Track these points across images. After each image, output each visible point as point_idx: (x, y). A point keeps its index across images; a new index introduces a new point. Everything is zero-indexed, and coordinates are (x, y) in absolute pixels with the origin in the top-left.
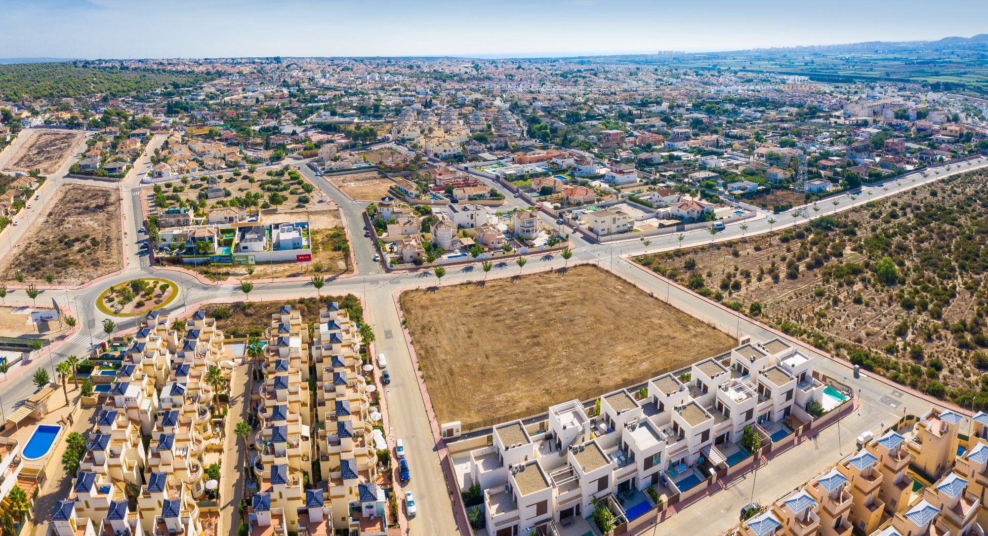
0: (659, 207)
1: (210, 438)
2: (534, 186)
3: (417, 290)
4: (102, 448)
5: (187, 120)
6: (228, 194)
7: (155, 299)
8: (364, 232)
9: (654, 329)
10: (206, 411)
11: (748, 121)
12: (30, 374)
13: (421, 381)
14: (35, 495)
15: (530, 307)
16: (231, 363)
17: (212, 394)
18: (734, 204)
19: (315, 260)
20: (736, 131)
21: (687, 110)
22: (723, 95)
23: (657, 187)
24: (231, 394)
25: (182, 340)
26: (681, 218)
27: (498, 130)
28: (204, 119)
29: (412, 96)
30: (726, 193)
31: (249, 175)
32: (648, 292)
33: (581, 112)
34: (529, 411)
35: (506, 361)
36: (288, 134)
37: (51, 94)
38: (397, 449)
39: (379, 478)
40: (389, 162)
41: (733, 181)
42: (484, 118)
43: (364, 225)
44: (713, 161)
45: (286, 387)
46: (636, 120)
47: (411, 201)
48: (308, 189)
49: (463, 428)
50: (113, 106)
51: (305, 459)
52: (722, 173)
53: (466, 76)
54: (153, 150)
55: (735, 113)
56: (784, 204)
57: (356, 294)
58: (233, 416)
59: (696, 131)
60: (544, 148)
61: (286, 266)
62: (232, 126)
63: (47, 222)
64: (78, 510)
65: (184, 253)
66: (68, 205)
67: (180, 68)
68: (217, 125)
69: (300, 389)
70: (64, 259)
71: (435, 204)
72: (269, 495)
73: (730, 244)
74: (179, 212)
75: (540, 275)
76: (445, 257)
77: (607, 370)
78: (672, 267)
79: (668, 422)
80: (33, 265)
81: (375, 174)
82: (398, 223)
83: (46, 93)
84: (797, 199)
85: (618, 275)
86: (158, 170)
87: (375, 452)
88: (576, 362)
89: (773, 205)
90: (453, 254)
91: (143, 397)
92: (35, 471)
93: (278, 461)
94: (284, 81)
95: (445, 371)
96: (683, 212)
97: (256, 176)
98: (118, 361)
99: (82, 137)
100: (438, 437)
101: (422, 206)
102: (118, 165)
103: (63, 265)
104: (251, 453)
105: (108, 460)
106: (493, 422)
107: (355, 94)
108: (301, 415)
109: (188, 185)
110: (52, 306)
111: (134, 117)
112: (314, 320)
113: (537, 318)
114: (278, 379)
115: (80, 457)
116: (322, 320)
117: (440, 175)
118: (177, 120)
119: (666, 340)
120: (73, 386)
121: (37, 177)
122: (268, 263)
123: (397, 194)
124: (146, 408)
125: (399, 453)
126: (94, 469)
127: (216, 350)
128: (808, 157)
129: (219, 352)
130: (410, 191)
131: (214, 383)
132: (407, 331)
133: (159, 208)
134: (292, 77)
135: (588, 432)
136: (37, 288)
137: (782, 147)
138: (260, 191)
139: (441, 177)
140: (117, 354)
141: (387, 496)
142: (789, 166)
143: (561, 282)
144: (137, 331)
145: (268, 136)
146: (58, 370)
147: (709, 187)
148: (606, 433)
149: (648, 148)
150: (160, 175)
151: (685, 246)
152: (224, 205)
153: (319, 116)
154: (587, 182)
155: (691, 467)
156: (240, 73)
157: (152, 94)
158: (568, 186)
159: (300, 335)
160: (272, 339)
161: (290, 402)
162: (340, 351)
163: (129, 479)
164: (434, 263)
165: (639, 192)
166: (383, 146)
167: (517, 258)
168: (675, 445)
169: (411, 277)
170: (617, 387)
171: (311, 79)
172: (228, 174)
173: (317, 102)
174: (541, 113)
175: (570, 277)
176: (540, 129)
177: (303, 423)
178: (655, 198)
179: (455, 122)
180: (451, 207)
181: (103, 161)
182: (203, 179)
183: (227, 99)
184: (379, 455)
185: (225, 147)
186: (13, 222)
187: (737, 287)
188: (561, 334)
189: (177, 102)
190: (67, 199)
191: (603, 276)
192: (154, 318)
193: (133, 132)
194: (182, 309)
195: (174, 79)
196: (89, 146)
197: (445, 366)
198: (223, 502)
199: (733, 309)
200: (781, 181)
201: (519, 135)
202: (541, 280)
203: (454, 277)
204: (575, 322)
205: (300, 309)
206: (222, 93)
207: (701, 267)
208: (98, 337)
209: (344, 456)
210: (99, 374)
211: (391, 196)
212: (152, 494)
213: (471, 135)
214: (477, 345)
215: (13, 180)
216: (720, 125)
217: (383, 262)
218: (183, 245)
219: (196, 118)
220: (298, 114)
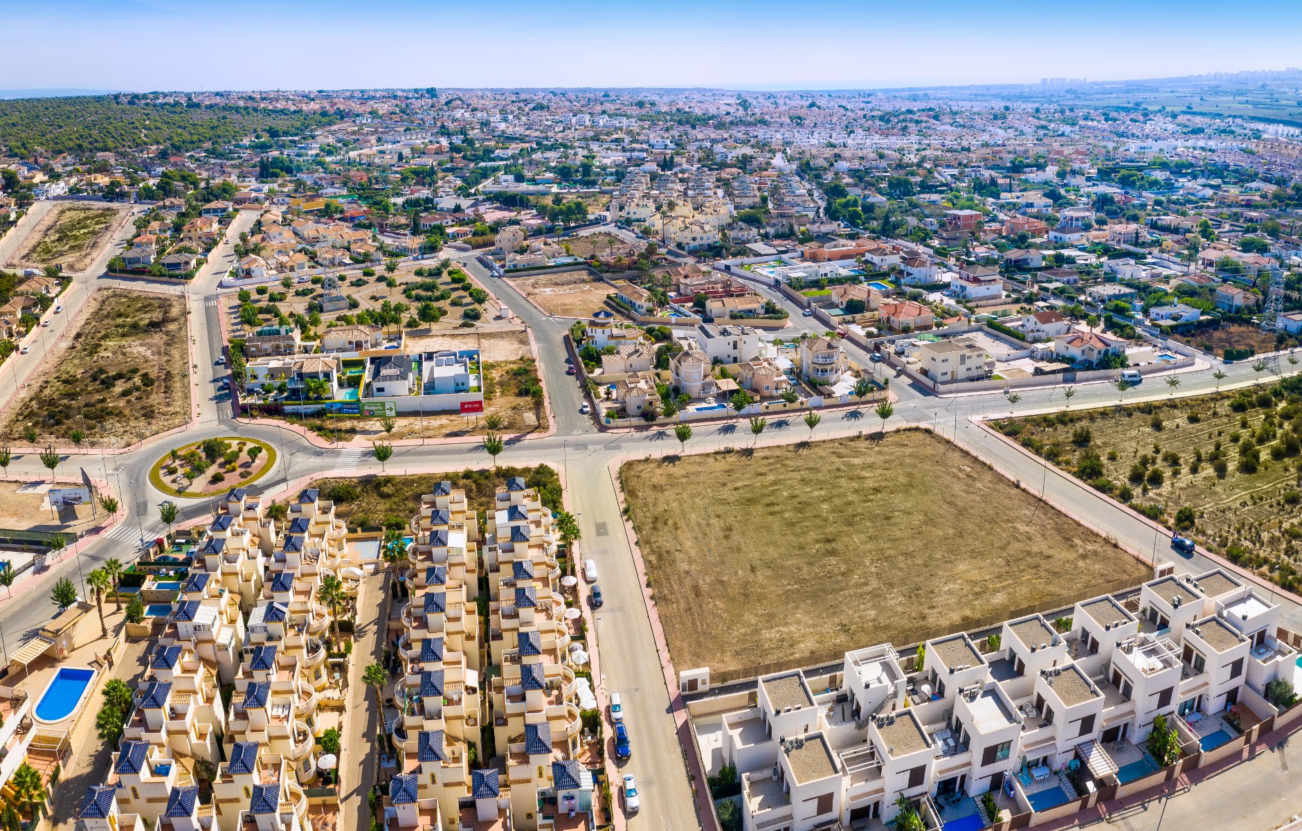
0: (1036, 341)
1: (324, 689)
2: (835, 299)
3: (647, 460)
4: (159, 705)
5: (290, 187)
6: (354, 305)
7: (240, 470)
8: (566, 367)
9: (1018, 540)
10: (318, 647)
11: (1190, 202)
12: (47, 587)
13: (650, 603)
14: (54, 778)
15: (823, 493)
16: (358, 572)
17: (328, 620)
18: (1159, 342)
19: (488, 411)
20: (1170, 219)
21: (1089, 179)
22: (1149, 157)
23: (1033, 308)
24: (358, 621)
25: (281, 535)
26: (1071, 360)
27: (779, 205)
28: (317, 186)
29: (642, 150)
30: (1147, 323)
31: (386, 275)
32: (1012, 479)
33: (913, 179)
34: (814, 657)
35: (783, 576)
36: (448, 210)
37: (80, 146)
38: (611, 709)
39: (584, 753)
40: (605, 256)
41: (1159, 304)
42: (756, 187)
43: (566, 356)
44: (1127, 268)
45: (442, 610)
46: (1003, 195)
47: (640, 318)
48: (480, 298)
49: (713, 679)
50: (175, 164)
51: (471, 722)
52: (1143, 289)
53: (729, 119)
54: (237, 235)
55: (1170, 186)
56: (1242, 348)
57: (552, 466)
58: (361, 655)
59: (1102, 215)
60: (852, 237)
61: (444, 420)
62: (360, 197)
63: (73, 348)
64: (120, 802)
65: (287, 398)
66: (106, 321)
67: (279, 106)
68: (337, 195)
69: (464, 614)
70: (99, 406)
71: (678, 324)
72: (415, 779)
73: (1148, 409)
74: (278, 332)
75: (841, 442)
76: (691, 409)
77: (940, 600)
78: (1052, 440)
79: (1028, 693)
80: (51, 416)
81: (584, 275)
82: (618, 353)
83: (71, 144)
84: (1263, 341)
85: (966, 448)
86: (246, 267)
87: (577, 712)
88: (891, 585)
89: (1222, 348)
90: (704, 405)
91: (222, 625)
92: (55, 740)
93: (430, 726)
94: (443, 127)
95: (687, 589)
96: (1075, 351)
97: (398, 277)
98: (183, 568)
99: (128, 214)
100: (674, 692)
101: (657, 327)
102: (183, 258)
103: (99, 416)
104: (388, 713)
105: (167, 723)
106: (757, 672)
107: (552, 148)
108: (465, 653)
109: (292, 291)
110: (80, 481)
111: (208, 183)
112: (487, 505)
113: (833, 511)
114: (429, 597)
115: (125, 719)
116: (499, 504)
117: (686, 277)
118: (275, 186)
119: (1037, 560)
120: (114, 607)
121: (58, 278)
122: (415, 414)
123: (618, 306)
124: (227, 642)
125: (615, 715)
126: (146, 736)
127: (334, 551)
128: (1286, 273)
129: (338, 554)
130: (638, 303)
131: (332, 603)
132: (630, 524)
133: (247, 327)
134: (454, 120)
135: (902, 695)
136: (57, 451)
137: (1244, 251)
138: (403, 300)
139: (688, 281)
140: (181, 556)
141: (596, 781)
142: (1255, 285)
143: (873, 455)
144: (211, 520)
145: (417, 213)
146: (90, 581)
147: (1120, 311)
148: (929, 700)
149: (1021, 241)
150: (248, 274)
151: (1075, 406)
152: (349, 322)
153: (496, 182)
154: (920, 295)
155: (1056, 773)
156: (373, 113)
157: (237, 146)
158: (890, 301)
159: (465, 529)
160: (421, 534)
161: (448, 634)
162: (527, 554)
163: (199, 752)
164: (675, 418)
165: (1005, 314)
166: (596, 229)
167: (805, 414)
168: (1035, 733)
169: (638, 440)
170: (953, 628)
171: (485, 124)
172: (354, 273)
173: (493, 160)
174: (848, 180)
175: (888, 449)
176: (847, 205)
177: (469, 666)
178: (1030, 326)
179: (710, 193)
180: (702, 328)
181: (161, 252)
182: (315, 281)
183: (353, 154)
184: (583, 717)
185: (349, 231)
186: (21, 348)
187: (1156, 480)
188: (870, 538)
189: (274, 158)
190: (105, 312)
191: (941, 448)
192: (239, 500)
193: (208, 206)
194: (282, 486)
195: (270, 122)
196: (139, 228)
197: (688, 582)
198: (344, 789)
199: (1149, 517)
200: (1238, 310)
201: (811, 215)
202: (842, 450)
203: (705, 441)
204: (893, 521)
205: (464, 486)
206: (345, 145)
207: (1099, 442)
208: (152, 530)
209: (531, 719)
210: (154, 588)
211: (608, 309)
212: (235, 777)
213: (735, 213)
214: (739, 550)
215: (21, 281)
216: (1143, 206)
217: (595, 415)
218: (284, 385)
219: (304, 184)
220: (464, 179)
